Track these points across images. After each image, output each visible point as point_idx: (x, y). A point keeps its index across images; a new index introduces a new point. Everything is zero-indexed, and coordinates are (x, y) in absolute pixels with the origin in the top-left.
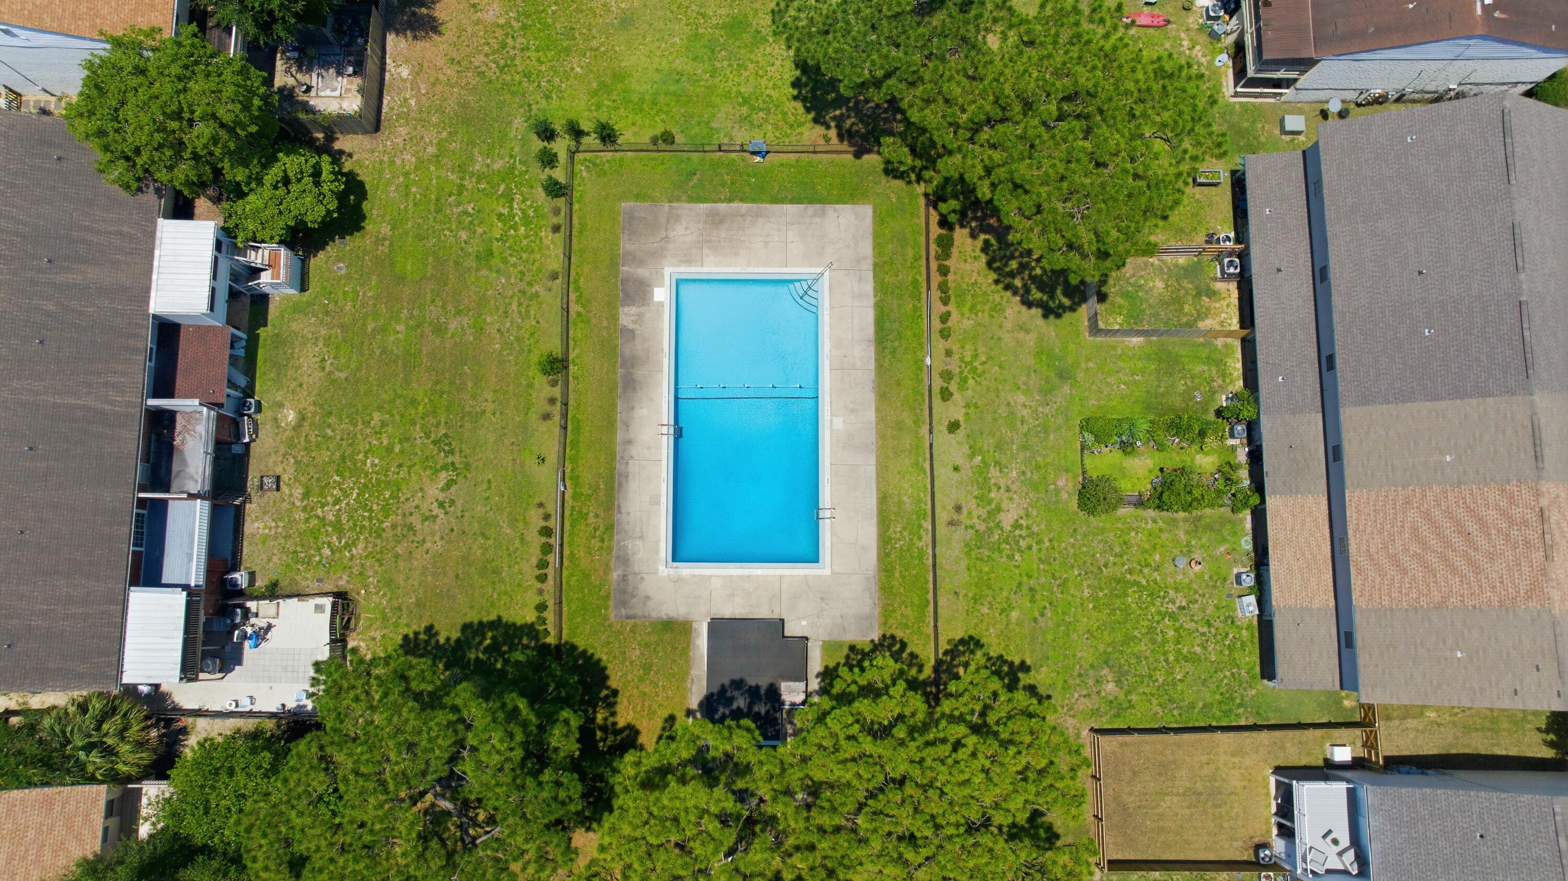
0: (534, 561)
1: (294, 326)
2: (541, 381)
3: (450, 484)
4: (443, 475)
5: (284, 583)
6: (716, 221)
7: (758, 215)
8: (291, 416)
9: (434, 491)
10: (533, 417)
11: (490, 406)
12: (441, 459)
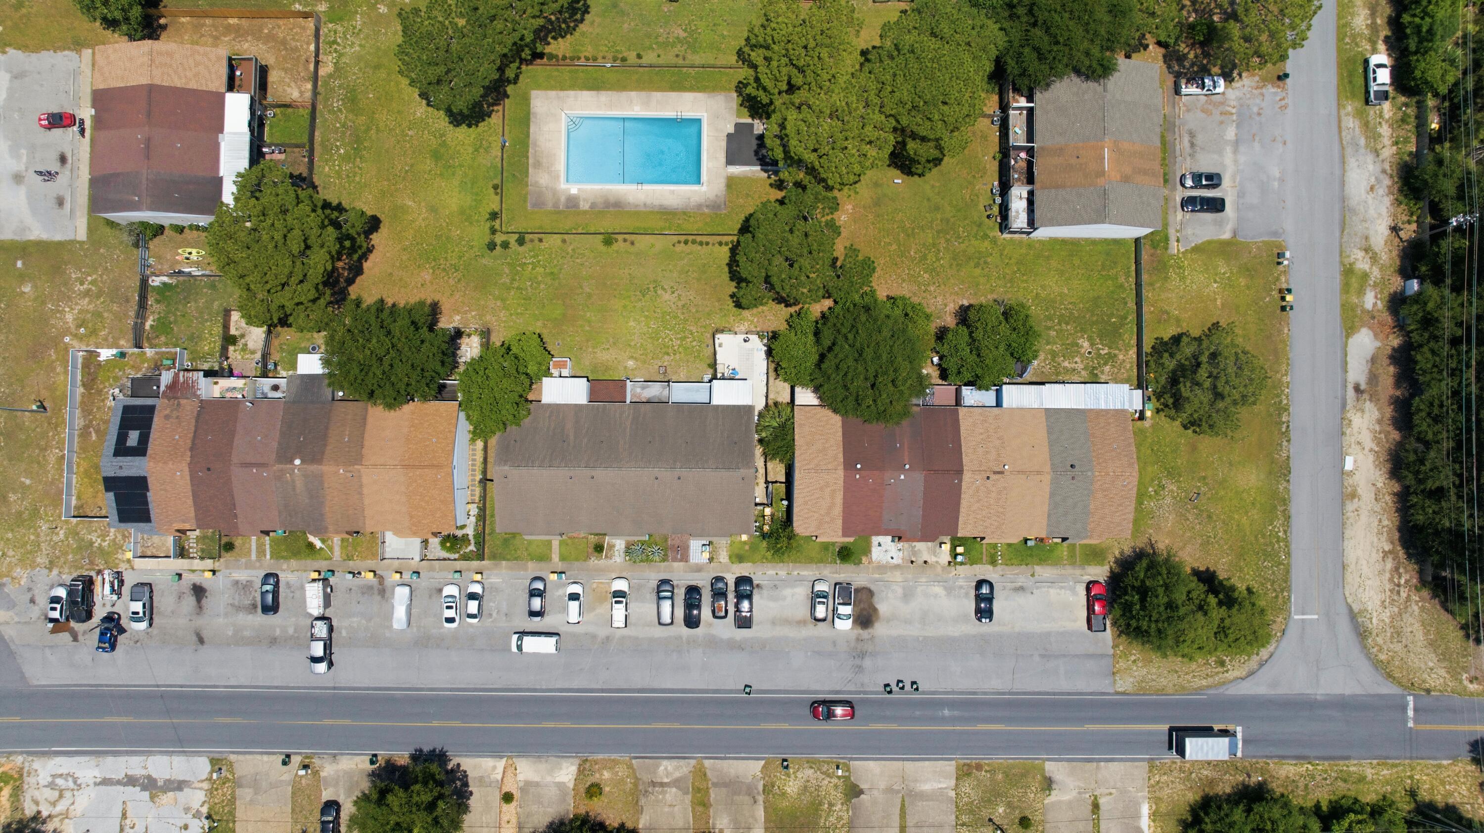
0: (699, 248)
1: (587, 363)
2: (615, 247)
3: (663, 289)
4: (659, 292)
5: (709, 362)
6: (538, 164)
7: (535, 145)
8: (631, 363)
9: (667, 296)
10: (632, 249)
11: (627, 271)
12: (652, 293)
